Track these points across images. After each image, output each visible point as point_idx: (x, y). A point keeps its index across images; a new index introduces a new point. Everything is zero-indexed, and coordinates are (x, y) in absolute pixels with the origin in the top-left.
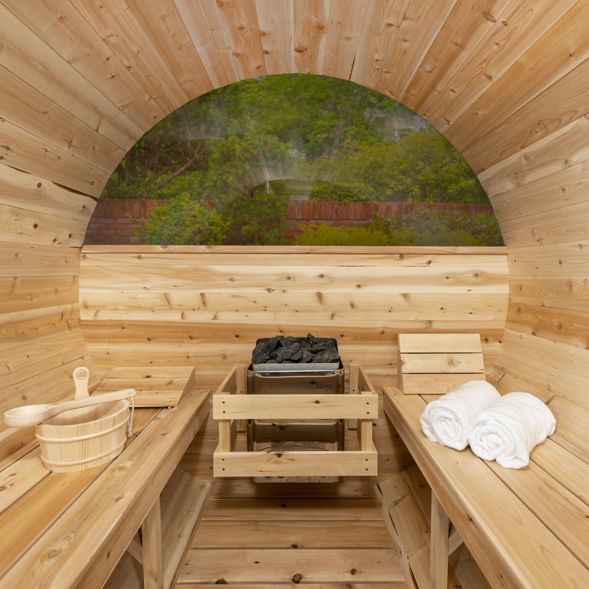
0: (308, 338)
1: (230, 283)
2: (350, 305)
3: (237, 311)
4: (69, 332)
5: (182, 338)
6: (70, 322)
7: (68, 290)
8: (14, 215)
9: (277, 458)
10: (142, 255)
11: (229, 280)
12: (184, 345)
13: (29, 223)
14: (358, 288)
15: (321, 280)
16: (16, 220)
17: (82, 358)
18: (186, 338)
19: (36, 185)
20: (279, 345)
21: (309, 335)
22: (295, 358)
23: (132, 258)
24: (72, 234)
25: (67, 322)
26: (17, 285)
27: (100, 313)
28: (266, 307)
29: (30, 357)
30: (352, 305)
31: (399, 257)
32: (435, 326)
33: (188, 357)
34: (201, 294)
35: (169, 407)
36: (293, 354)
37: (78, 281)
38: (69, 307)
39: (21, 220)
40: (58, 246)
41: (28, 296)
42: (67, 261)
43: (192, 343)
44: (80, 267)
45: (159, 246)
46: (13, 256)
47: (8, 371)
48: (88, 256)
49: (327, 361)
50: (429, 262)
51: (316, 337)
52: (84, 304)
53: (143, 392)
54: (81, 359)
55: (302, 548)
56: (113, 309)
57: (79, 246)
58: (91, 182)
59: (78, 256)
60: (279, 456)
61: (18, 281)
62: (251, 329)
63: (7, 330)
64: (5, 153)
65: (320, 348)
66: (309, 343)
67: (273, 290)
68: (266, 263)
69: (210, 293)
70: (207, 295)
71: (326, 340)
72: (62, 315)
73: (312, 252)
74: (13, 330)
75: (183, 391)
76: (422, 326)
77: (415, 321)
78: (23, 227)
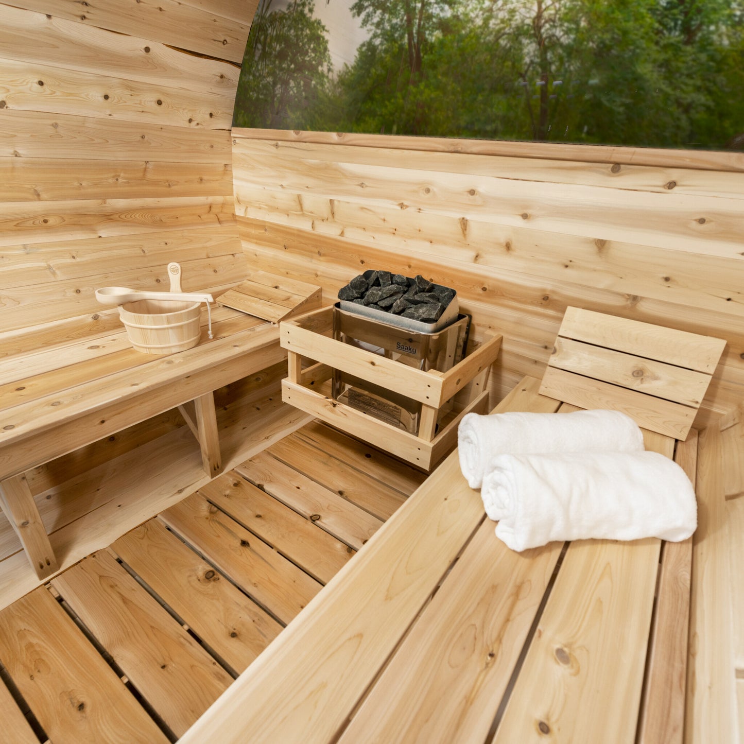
1: (359, 188)
2: (505, 244)
3: (364, 229)
4: (219, 225)
5: (311, 252)
6: (220, 216)
7: (217, 180)
8: (127, 89)
9: (331, 406)
10: (280, 143)
11: (359, 185)
12: (314, 261)
13: (149, 99)
14: (524, 219)
15: (470, 199)
16: (131, 95)
17: (233, 255)
18: (315, 253)
19: (144, 51)
20: (376, 283)
22: (385, 303)
23: (270, 146)
24: (213, 113)
25: (216, 215)
26: (149, 170)
27: (248, 210)
28: (395, 230)
29: (168, 245)
30: (508, 246)
31: (610, 169)
32: (644, 307)
33: (317, 275)
34: (331, 200)
35: (272, 323)
36: (382, 299)
37: (232, 171)
38: (219, 199)
39: (138, 95)
40: (197, 127)
41: (165, 183)
42: (212, 147)
43: (320, 260)
44: (232, 154)
45: (292, 132)
46: (139, 138)
47: (142, 254)
48: (237, 141)
49: (417, 319)
50: (672, 185)
52: (238, 198)
53: (261, 301)
54: (231, 256)
55: (347, 499)
56: (256, 207)
57: (228, 127)
58: (222, 40)
59: (228, 141)
60: (335, 405)
61: (150, 166)
62: (377, 256)
63: (142, 215)
64: (86, 10)
65: (419, 299)
66: (416, 288)
67: (407, 207)
69: (339, 201)
70: (336, 203)
71: (445, 290)
72: (211, 207)
73: (463, 151)
74: (149, 216)
75: (291, 310)
76: (620, 302)
77: (607, 291)
78: (143, 104)
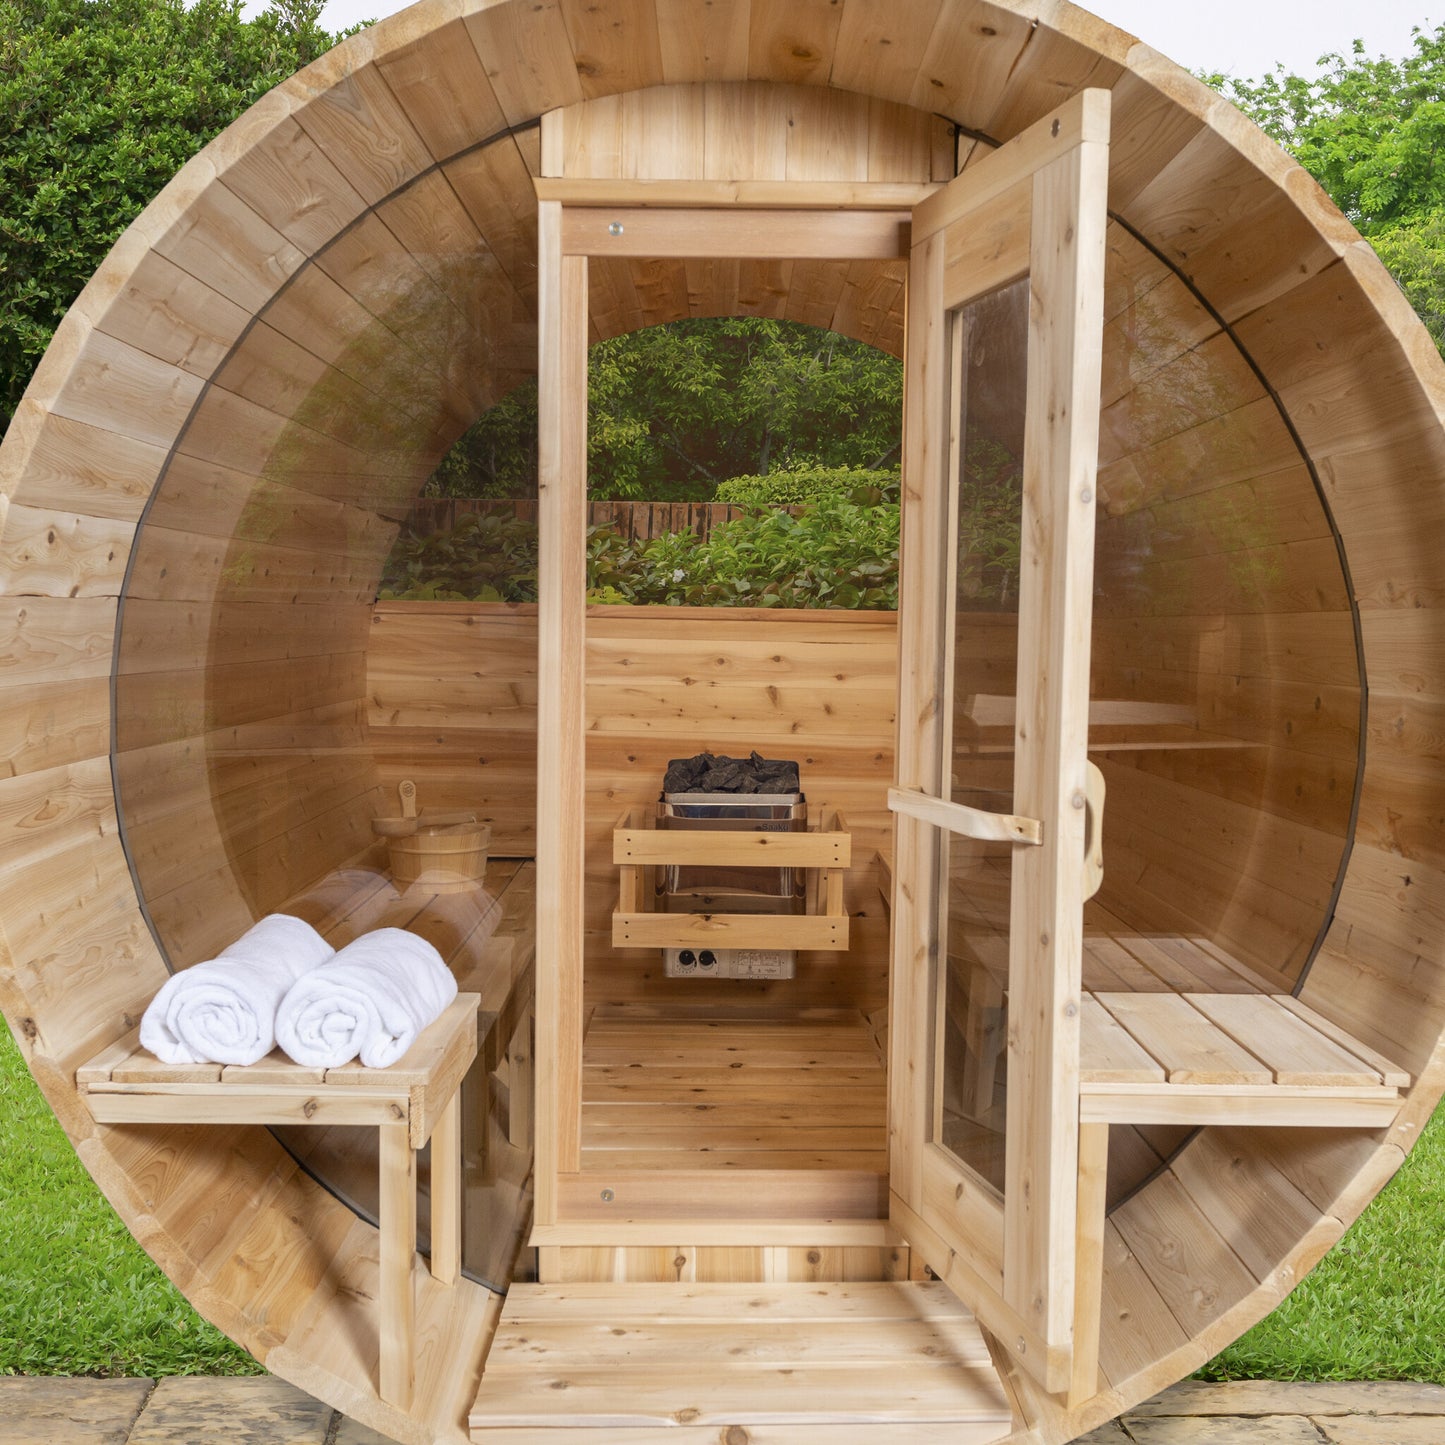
0: (752, 760)
1: (623, 667)
2: (823, 708)
3: (633, 715)
6: (362, 728)
7: (359, 675)
9: (704, 921)
10: (474, 618)
11: (619, 663)
14: (839, 680)
15: (776, 666)
20: (706, 768)
21: (754, 753)
22: (732, 785)
23: (457, 623)
27: (401, 715)
28: (681, 710)
30: (828, 710)
36: (728, 781)
37: (366, 661)
44: (368, 636)
48: (383, 617)
49: (780, 792)
51: (765, 759)
52: (375, 699)
56: (423, 709)
59: (367, 619)
60: (708, 918)
62: (655, 746)
65: (771, 774)
66: (753, 765)
67: (695, 681)
68: (683, 634)
71: (781, 764)
